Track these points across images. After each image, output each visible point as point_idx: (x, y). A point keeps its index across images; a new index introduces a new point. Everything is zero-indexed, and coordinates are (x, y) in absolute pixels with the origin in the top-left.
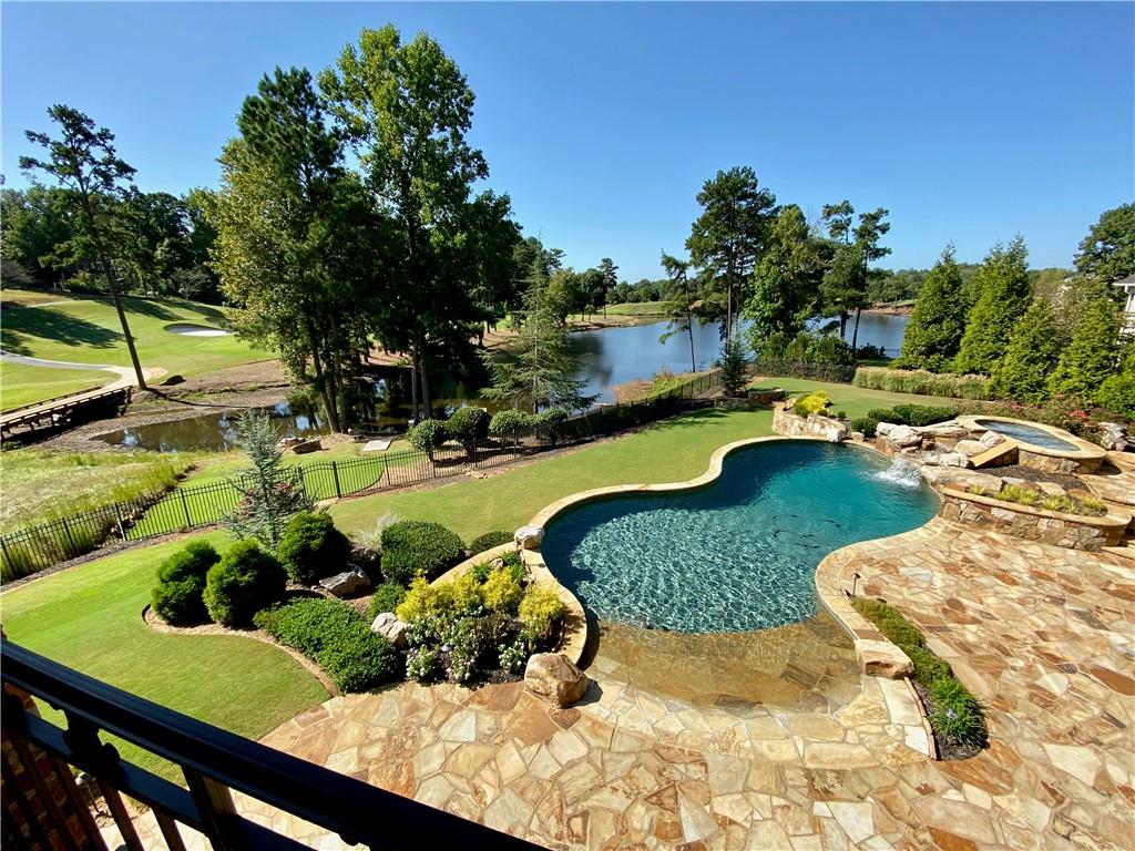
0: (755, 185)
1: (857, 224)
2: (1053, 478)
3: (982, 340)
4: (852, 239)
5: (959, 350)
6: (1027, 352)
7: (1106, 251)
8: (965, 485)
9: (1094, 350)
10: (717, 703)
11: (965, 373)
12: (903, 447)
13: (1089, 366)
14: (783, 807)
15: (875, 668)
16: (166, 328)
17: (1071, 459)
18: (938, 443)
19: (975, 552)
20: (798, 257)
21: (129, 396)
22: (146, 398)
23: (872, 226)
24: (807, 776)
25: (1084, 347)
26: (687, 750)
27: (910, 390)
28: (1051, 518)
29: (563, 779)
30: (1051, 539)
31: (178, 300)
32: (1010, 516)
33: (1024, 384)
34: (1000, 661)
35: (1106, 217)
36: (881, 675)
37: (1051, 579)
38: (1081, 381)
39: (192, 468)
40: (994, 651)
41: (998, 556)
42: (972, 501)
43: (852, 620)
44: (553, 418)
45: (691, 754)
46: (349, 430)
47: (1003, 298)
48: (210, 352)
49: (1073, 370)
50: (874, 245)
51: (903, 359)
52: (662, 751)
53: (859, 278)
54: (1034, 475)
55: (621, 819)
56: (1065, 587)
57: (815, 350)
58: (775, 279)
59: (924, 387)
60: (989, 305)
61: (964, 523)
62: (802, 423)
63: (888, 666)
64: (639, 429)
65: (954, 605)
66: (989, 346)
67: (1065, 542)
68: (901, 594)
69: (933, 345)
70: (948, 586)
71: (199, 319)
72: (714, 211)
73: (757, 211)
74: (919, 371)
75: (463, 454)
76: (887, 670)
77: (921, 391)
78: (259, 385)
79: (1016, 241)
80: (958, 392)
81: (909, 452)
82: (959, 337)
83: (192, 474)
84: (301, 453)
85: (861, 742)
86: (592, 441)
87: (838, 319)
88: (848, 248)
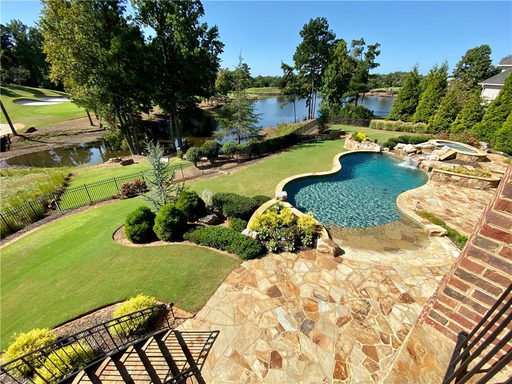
0: (327, 28)
1: (366, 50)
2: (469, 164)
3: (425, 108)
4: (364, 59)
5: (415, 112)
6: (445, 113)
7: (466, 68)
8: (441, 167)
9: (472, 112)
10: (385, 250)
11: (417, 122)
12: (409, 153)
13: (469, 119)
14: (427, 279)
15: (434, 234)
16: (14, 101)
17: (475, 156)
18: (423, 151)
19: (448, 192)
20: (345, 66)
21: (9, 139)
22: (18, 140)
23: (373, 52)
24: (429, 269)
25: (468, 111)
26: (386, 266)
27: (394, 129)
28: (473, 178)
29: (350, 279)
30: (472, 186)
31: (15, 85)
32: (458, 178)
33: (441, 127)
34: (471, 228)
35: (468, 52)
36: (436, 236)
37: (476, 200)
38: (465, 125)
39: (70, 175)
40: (468, 225)
41: (456, 193)
42: (445, 173)
43: (419, 219)
44: (251, 146)
45: (388, 267)
46: (142, 153)
47: (436, 89)
48: (44, 115)
49: (462, 120)
50: (373, 61)
51: (391, 116)
52: (379, 267)
53: (365, 77)
54: (462, 163)
55: (377, 289)
56: (481, 203)
57: (353, 112)
58: (334, 78)
59: (400, 128)
60: (430, 92)
61: (440, 182)
62: (359, 145)
63: (439, 232)
64: (287, 150)
65: (448, 211)
66: (428, 110)
67: (477, 187)
68: (430, 208)
69: (405, 110)
70: (444, 205)
71: (30, 96)
72: (307, 40)
73: (327, 42)
74: (398, 121)
75: (209, 163)
76: (438, 234)
77: (399, 130)
78: (78, 131)
79: (445, 63)
80: (414, 130)
81: (412, 155)
82: (416, 106)
83: (72, 178)
84: (125, 165)
85: (440, 258)
86: (267, 156)
87: (355, 97)
88: (362, 63)
